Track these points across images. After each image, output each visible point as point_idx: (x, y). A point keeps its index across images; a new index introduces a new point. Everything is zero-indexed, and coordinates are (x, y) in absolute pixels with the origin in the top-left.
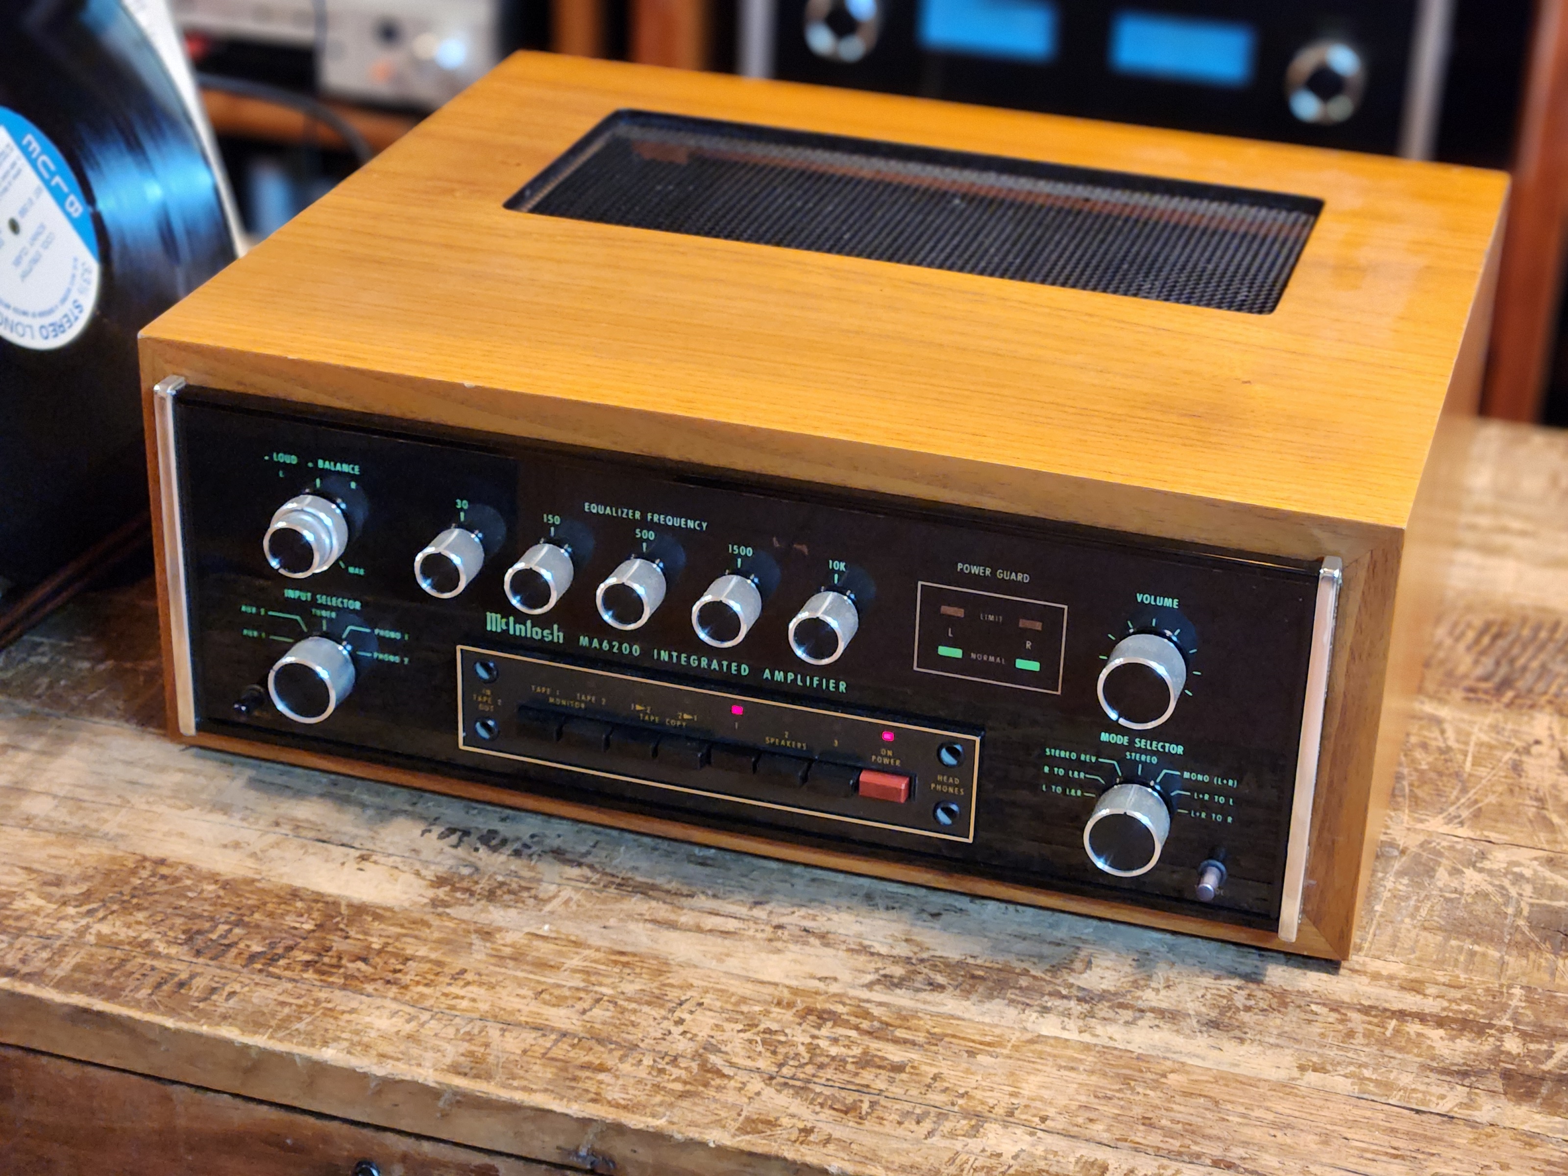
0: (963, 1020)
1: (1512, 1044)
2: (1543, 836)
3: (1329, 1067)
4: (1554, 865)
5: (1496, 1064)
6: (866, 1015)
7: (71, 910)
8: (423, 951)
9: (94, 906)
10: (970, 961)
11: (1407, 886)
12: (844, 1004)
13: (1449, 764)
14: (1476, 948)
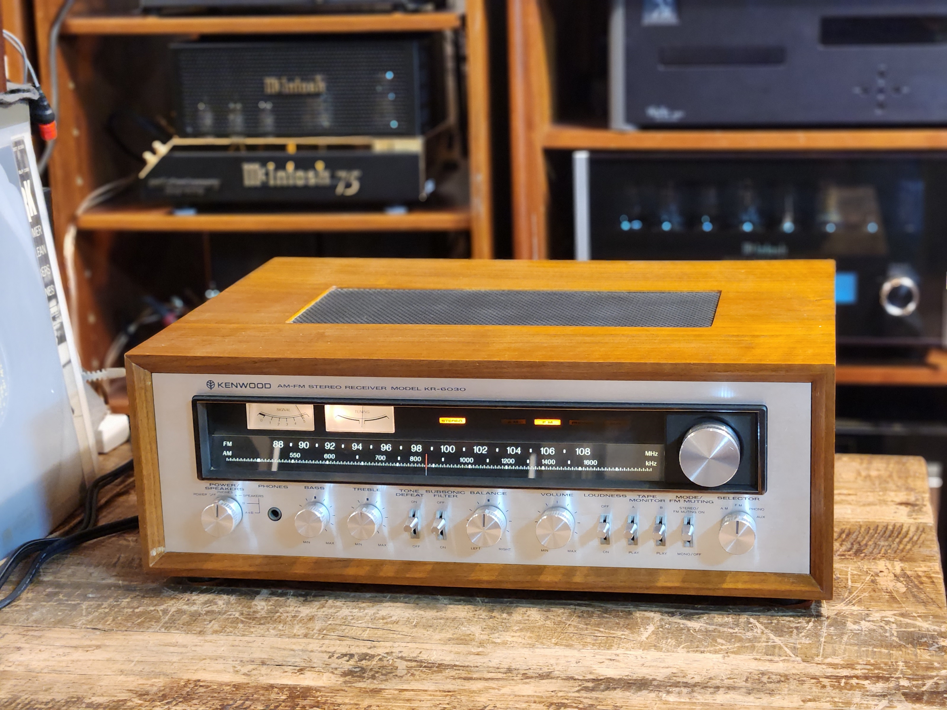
0: (630, 699)
1: (904, 683)
2: (895, 605)
3: (817, 699)
4: (904, 616)
5: (899, 690)
6: (581, 702)
7: (159, 704)
8: (347, 701)
9: (170, 700)
10: (626, 678)
11: (834, 630)
12: (568, 699)
13: (840, 584)
14: (875, 650)
